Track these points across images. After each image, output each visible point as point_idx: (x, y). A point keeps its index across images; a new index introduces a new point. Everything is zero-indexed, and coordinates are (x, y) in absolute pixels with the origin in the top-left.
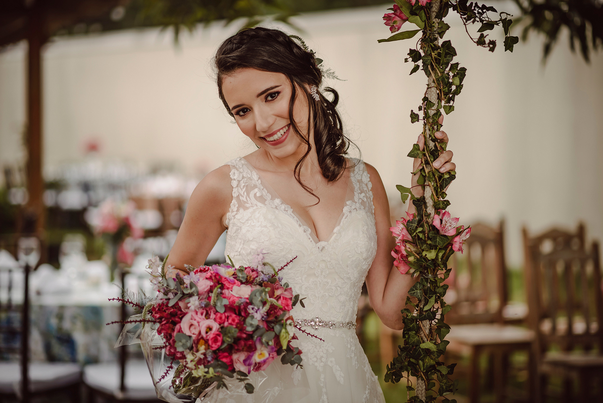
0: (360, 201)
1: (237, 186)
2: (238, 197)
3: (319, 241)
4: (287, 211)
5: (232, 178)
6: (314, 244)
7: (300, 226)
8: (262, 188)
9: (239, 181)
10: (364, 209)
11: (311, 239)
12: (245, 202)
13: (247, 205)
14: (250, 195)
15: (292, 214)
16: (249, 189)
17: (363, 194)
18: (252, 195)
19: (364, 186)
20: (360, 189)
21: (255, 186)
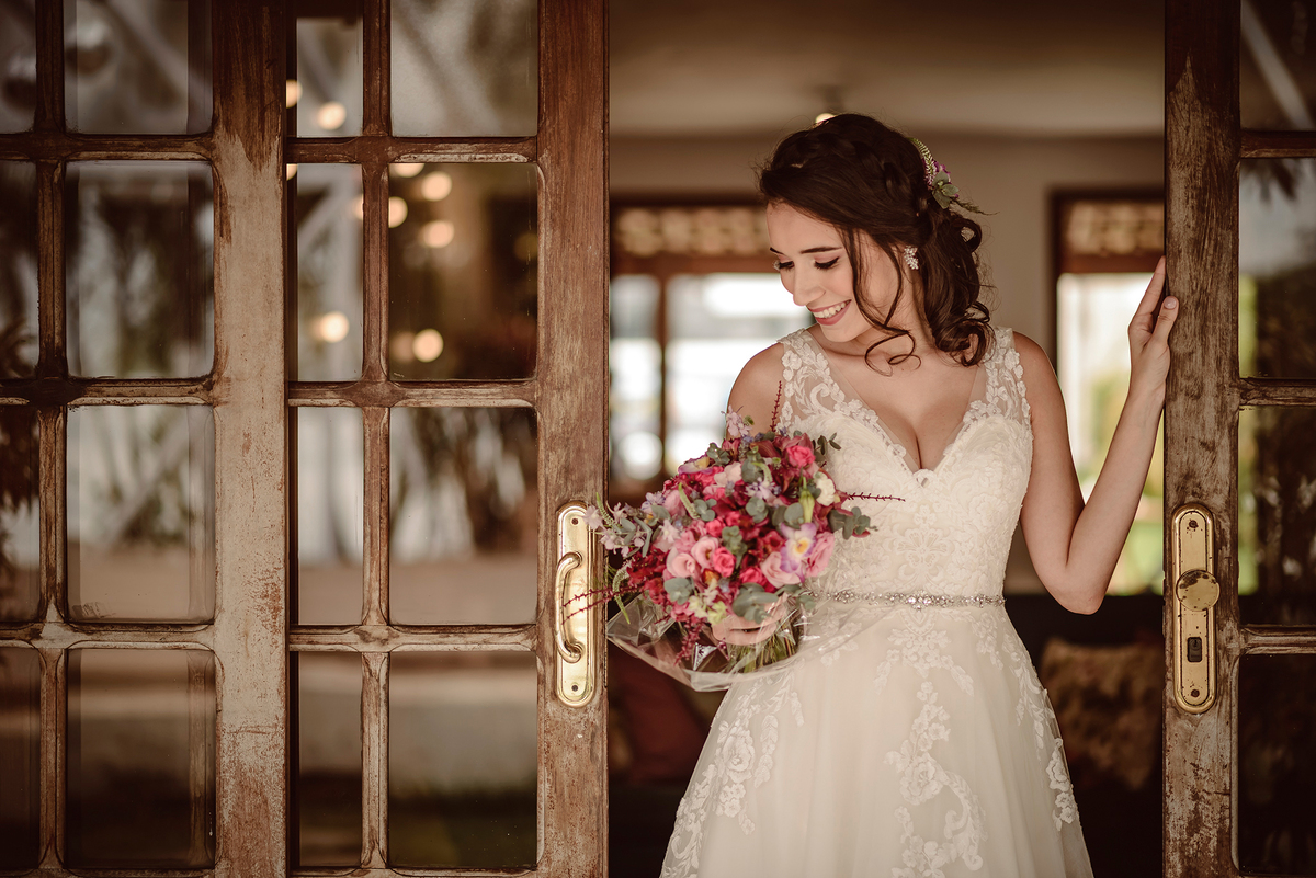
0: (996, 400)
1: (793, 380)
2: (793, 397)
3: (921, 468)
4: (868, 420)
5: (786, 366)
6: (910, 473)
7: (888, 444)
8: (832, 381)
9: (796, 372)
10: (1003, 413)
11: (906, 466)
12: (803, 407)
13: (806, 412)
14: (812, 395)
15: (877, 425)
16: (810, 383)
17: (1003, 389)
18: (813, 395)
19: (1007, 373)
20: (998, 380)
21: (820, 380)
